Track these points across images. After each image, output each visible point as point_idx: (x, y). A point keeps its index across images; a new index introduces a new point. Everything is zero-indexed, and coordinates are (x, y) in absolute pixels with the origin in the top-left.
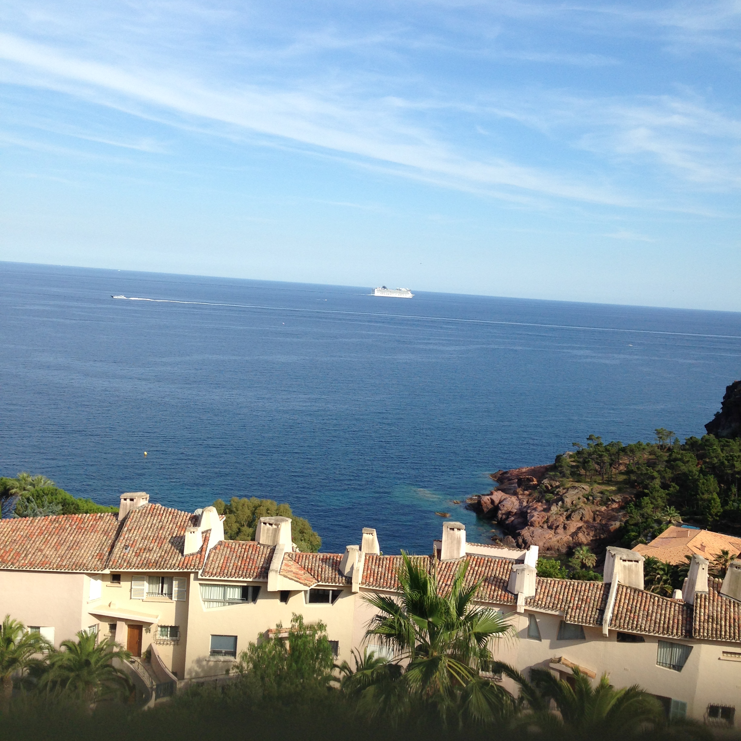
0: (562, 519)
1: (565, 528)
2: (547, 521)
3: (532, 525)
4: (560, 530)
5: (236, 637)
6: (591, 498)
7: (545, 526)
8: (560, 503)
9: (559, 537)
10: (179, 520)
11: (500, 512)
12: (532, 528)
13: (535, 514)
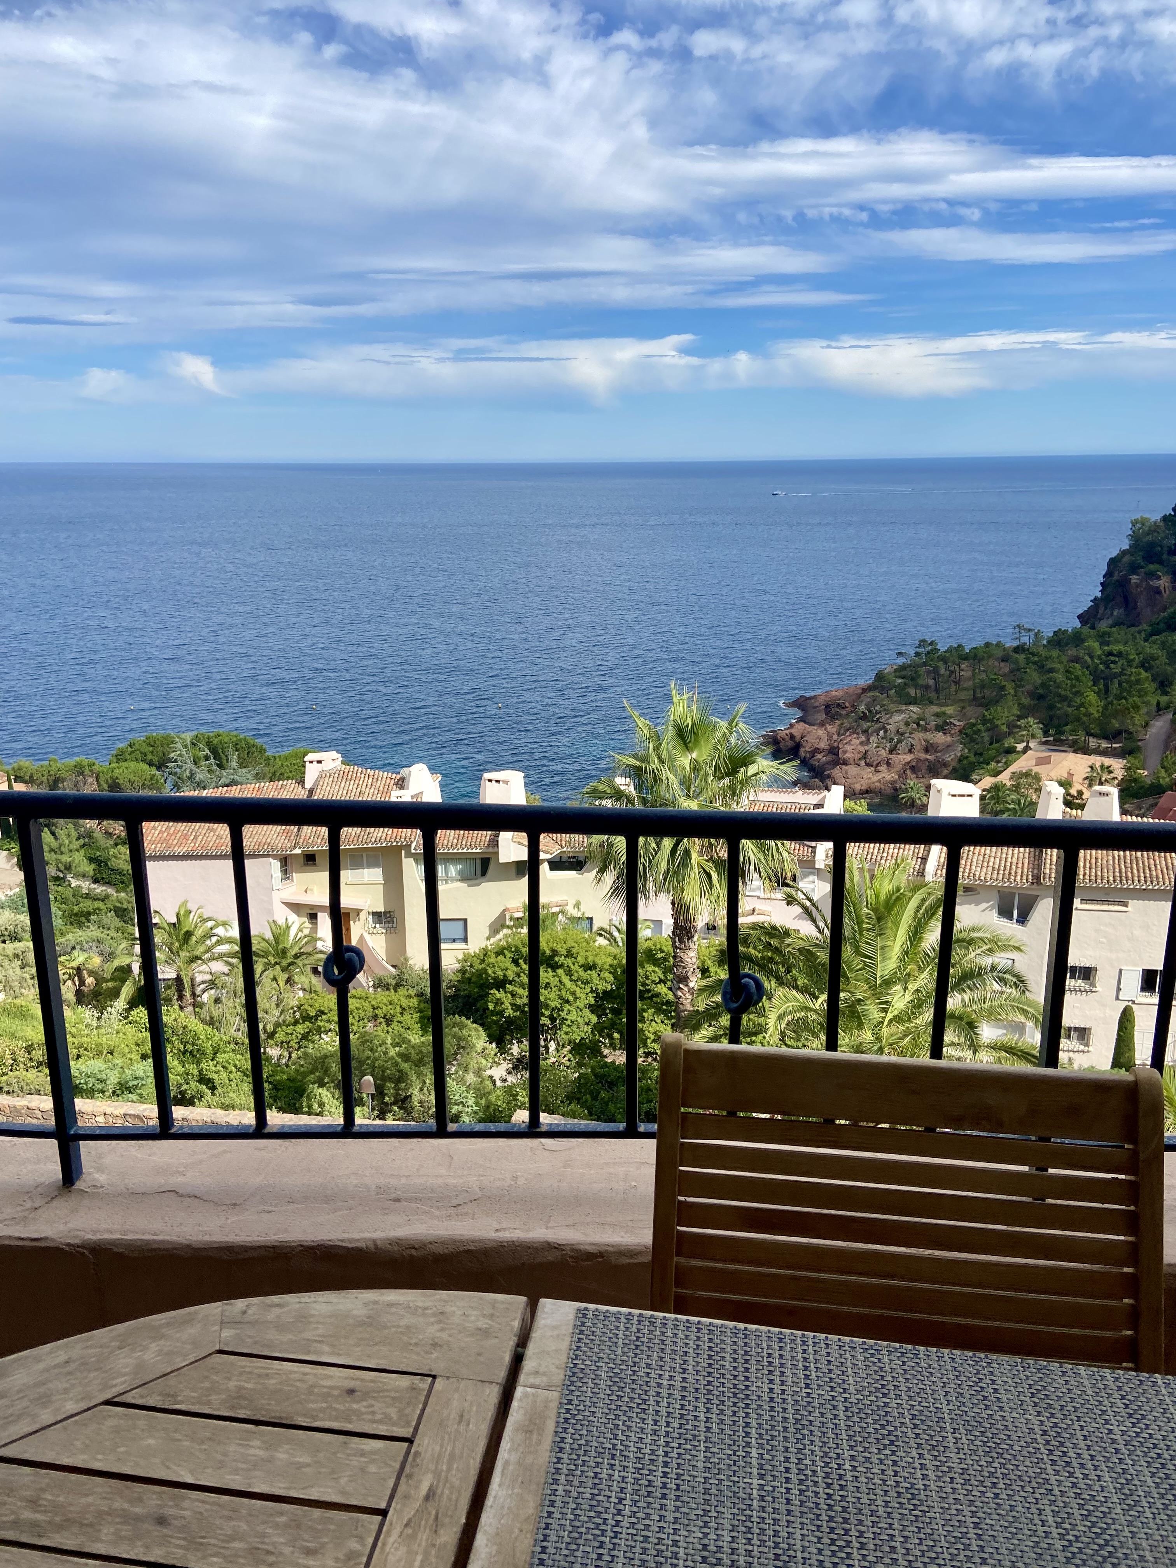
0: (884, 753)
1: (888, 764)
2: (865, 756)
3: (845, 763)
4: (883, 768)
5: (465, 920)
6: (922, 723)
7: (863, 763)
8: (881, 733)
9: (880, 776)
10: (380, 784)
11: (802, 749)
12: (845, 767)
13: (849, 748)
